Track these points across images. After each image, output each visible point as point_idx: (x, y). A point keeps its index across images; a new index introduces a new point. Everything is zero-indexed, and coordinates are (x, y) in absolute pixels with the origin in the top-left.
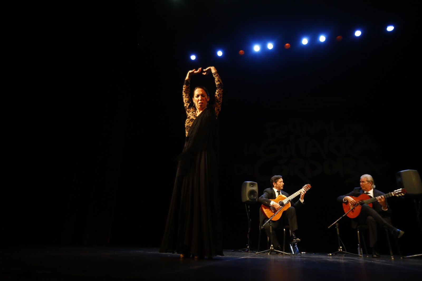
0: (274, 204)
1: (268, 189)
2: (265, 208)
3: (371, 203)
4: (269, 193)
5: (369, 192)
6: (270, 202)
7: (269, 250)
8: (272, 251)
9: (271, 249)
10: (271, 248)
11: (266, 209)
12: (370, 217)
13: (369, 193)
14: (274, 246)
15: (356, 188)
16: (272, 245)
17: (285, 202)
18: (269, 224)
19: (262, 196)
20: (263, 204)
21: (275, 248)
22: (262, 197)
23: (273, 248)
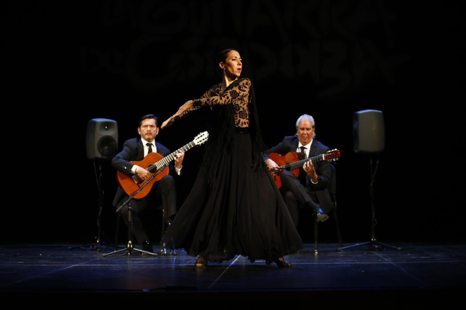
0: (137, 170)
1: (132, 141)
2: (123, 179)
3: (298, 168)
4: (131, 149)
5: (305, 146)
6: (132, 166)
7: (126, 249)
8: (130, 250)
9: (128, 248)
10: (128, 246)
11: (125, 180)
12: (289, 194)
13: (305, 148)
14: (133, 243)
15: (286, 137)
16: (130, 242)
17: (159, 165)
18: (126, 206)
19: (119, 155)
20: (119, 171)
21: (133, 247)
22: (119, 158)
23: (131, 246)
